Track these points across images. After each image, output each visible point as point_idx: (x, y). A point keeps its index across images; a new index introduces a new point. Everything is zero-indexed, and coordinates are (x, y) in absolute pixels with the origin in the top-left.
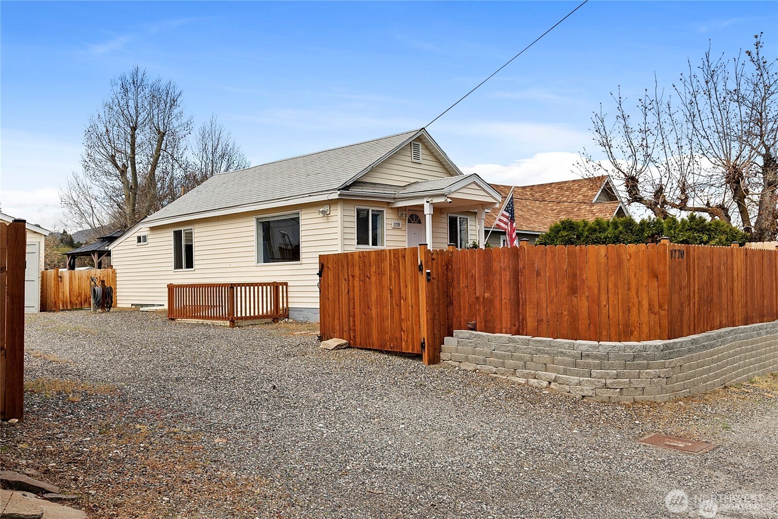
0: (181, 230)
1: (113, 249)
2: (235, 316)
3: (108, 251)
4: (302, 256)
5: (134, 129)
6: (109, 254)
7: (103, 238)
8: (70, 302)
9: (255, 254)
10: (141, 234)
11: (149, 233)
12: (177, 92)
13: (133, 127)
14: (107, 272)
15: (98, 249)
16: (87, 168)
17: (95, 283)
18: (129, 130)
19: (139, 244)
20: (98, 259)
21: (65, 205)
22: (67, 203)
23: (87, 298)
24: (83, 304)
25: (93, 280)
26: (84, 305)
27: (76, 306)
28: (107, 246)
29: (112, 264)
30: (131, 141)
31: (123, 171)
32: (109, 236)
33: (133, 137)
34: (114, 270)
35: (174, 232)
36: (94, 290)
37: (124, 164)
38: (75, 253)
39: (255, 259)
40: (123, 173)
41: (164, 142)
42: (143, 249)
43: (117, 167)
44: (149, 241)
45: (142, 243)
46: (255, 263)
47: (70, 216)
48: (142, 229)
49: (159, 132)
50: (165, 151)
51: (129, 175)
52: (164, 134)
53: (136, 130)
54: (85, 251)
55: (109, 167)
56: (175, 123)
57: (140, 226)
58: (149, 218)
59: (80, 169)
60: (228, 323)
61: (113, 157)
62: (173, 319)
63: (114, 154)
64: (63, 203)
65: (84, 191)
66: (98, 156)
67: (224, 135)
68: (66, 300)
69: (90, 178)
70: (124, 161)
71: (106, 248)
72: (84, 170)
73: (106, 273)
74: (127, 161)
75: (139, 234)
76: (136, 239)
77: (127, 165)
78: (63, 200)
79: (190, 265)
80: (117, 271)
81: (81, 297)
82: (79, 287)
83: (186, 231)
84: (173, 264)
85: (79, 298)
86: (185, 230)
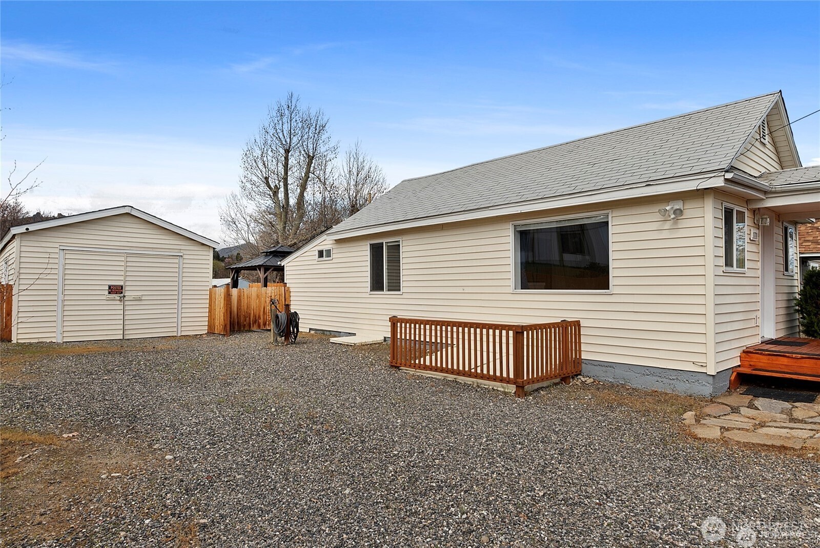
0: (383, 243)
1: (287, 265)
2: (525, 378)
3: (281, 266)
4: (612, 281)
5: (287, 151)
6: (281, 269)
7: (267, 252)
8: (238, 322)
9: (512, 276)
10: (324, 248)
11: (334, 246)
12: (325, 119)
13: (287, 149)
14: (280, 291)
15: (265, 264)
16: (244, 188)
17: (276, 307)
18: (282, 151)
19: (321, 259)
20: (265, 274)
21: (224, 222)
22: (226, 220)
23: (256, 318)
24: (252, 325)
25: (273, 303)
26: (253, 327)
27: (244, 328)
28: (280, 261)
29: (285, 282)
30: (285, 163)
31: (275, 192)
32: (273, 251)
33: (287, 159)
34: (289, 288)
35: (370, 244)
36: (277, 317)
37: (276, 185)
38: (239, 267)
39: (512, 283)
40: (275, 193)
41: (313, 165)
42: (326, 265)
43: (270, 188)
44: (333, 256)
45: (324, 258)
46: (511, 289)
47: (228, 232)
48: (325, 242)
49: (309, 156)
50: (313, 174)
51: (281, 195)
52: (313, 157)
53: (289, 152)
54: (250, 265)
55: (263, 187)
56: (322, 149)
57: (324, 237)
58: (335, 228)
59: (238, 190)
60: (512, 389)
61: (267, 179)
62: (397, 367)
63: (267, 176)
64: (222, 220)
65: (240, 209)
66: (255, 178)
67: (368, 158)
68: (233, 321)
69: (246, 197)
70: (277, 182)
71: (279, 263)
72: (241, 190)
73: (278, 291)
74: (280, 181)
75: (320, 248)
76: (317, 253)
77: (278, 187)
78: (222, 218)
79: (395, 286)
80: (291, 290)
81: (250, 318)
82: (247, 307)
83: (388, 245)
84: (369, 285)
85: (247, 319)
86: (388, 242)
